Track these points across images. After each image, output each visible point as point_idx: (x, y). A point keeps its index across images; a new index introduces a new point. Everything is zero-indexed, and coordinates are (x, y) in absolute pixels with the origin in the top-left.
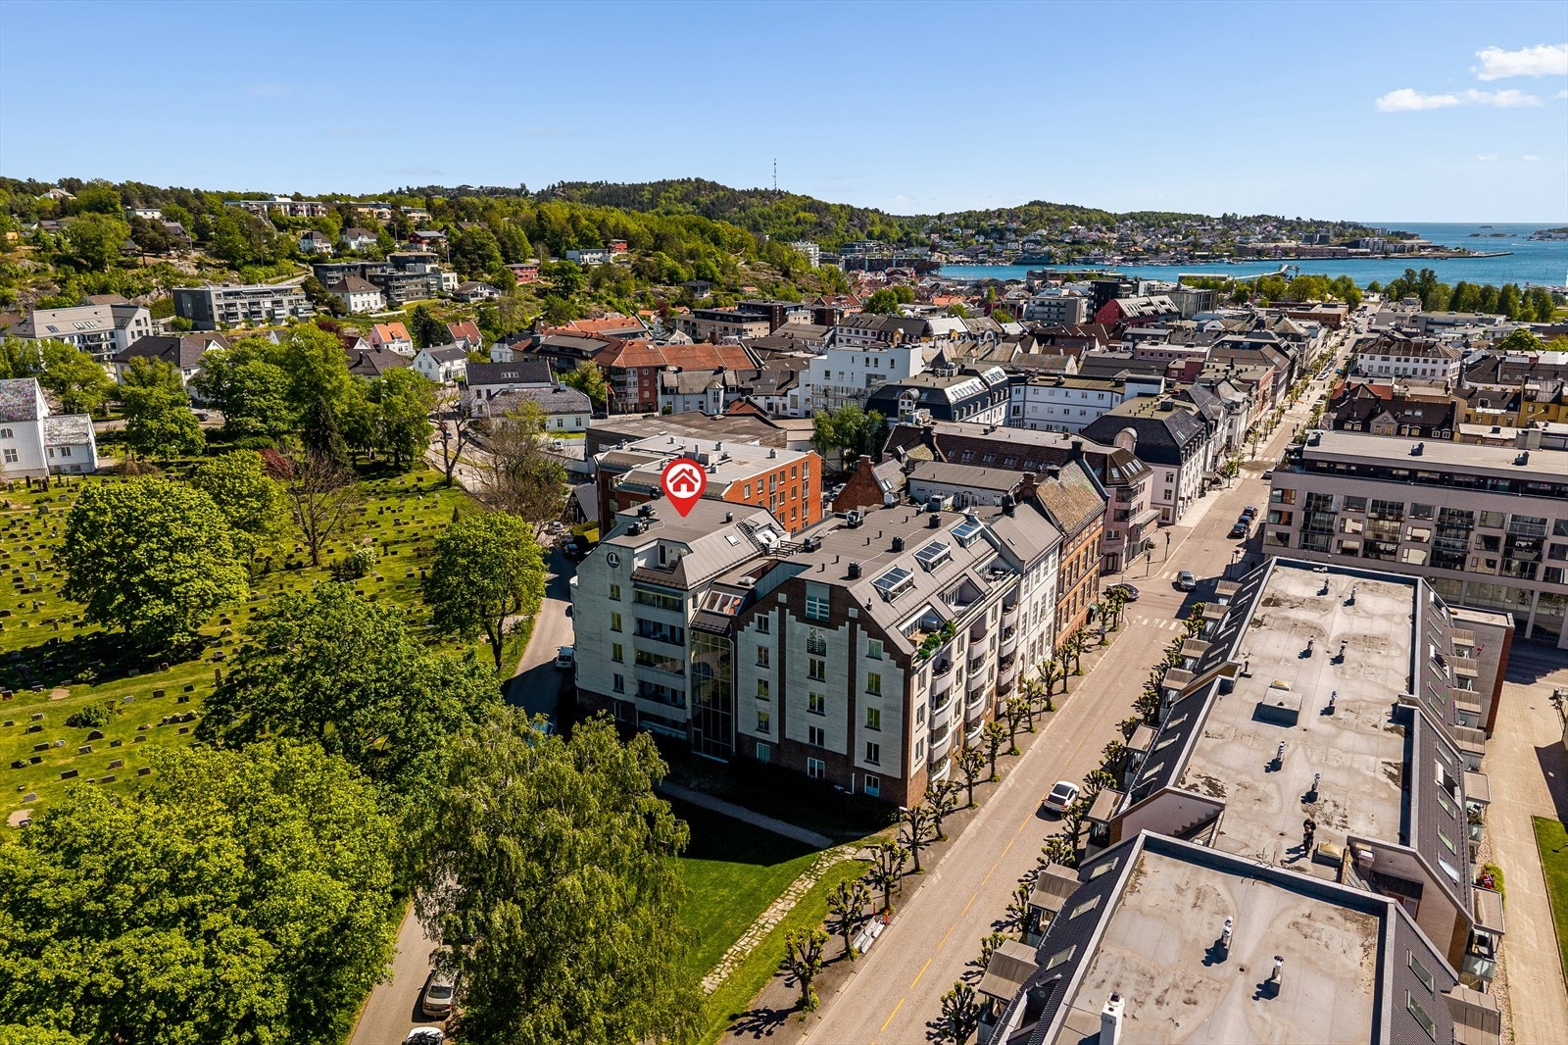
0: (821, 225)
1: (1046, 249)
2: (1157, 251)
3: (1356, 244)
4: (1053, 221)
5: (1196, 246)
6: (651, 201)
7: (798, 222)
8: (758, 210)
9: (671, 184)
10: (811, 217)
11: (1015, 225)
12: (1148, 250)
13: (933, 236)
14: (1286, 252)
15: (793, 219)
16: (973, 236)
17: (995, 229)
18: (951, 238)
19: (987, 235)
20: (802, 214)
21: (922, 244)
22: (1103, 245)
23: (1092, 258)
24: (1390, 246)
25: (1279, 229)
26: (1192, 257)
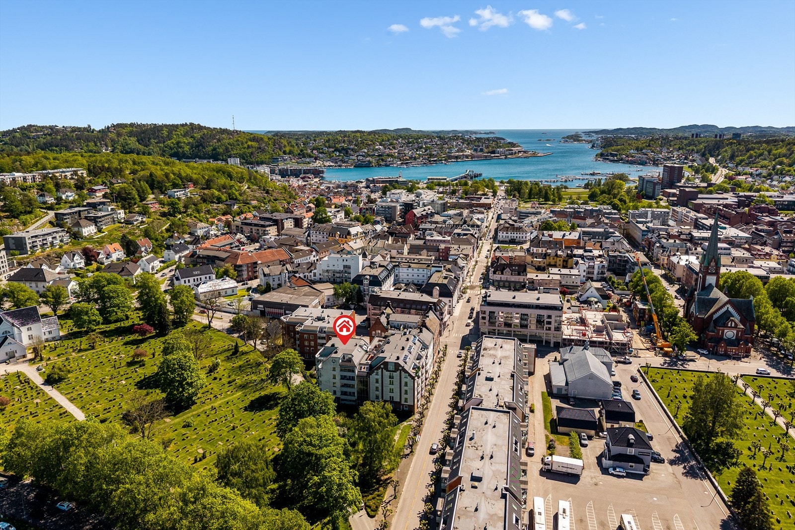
0: (260, 148)
1: (368, 159)
2: (415, 159)
3: (493, 152)
4: (369, 145)
5: (431, 155)
6: (168, 136)
7: (249, 147)
8: (227, 141)
9: (177, 126)
10: (254, 144)
11: (352, 147)
12: (411, 158)
13: (314, 152)
14: (467, 157)
15: (246, 146)
16: (333, 152)
17: (343, 149)
18: (322, 153)
19: (340, 152)
20: (250, 143)
21: (310, 156)
22: (392, 156)
23: (388, 163)
24: (507, 153)
25: (463, 144)
26: (430, 161)
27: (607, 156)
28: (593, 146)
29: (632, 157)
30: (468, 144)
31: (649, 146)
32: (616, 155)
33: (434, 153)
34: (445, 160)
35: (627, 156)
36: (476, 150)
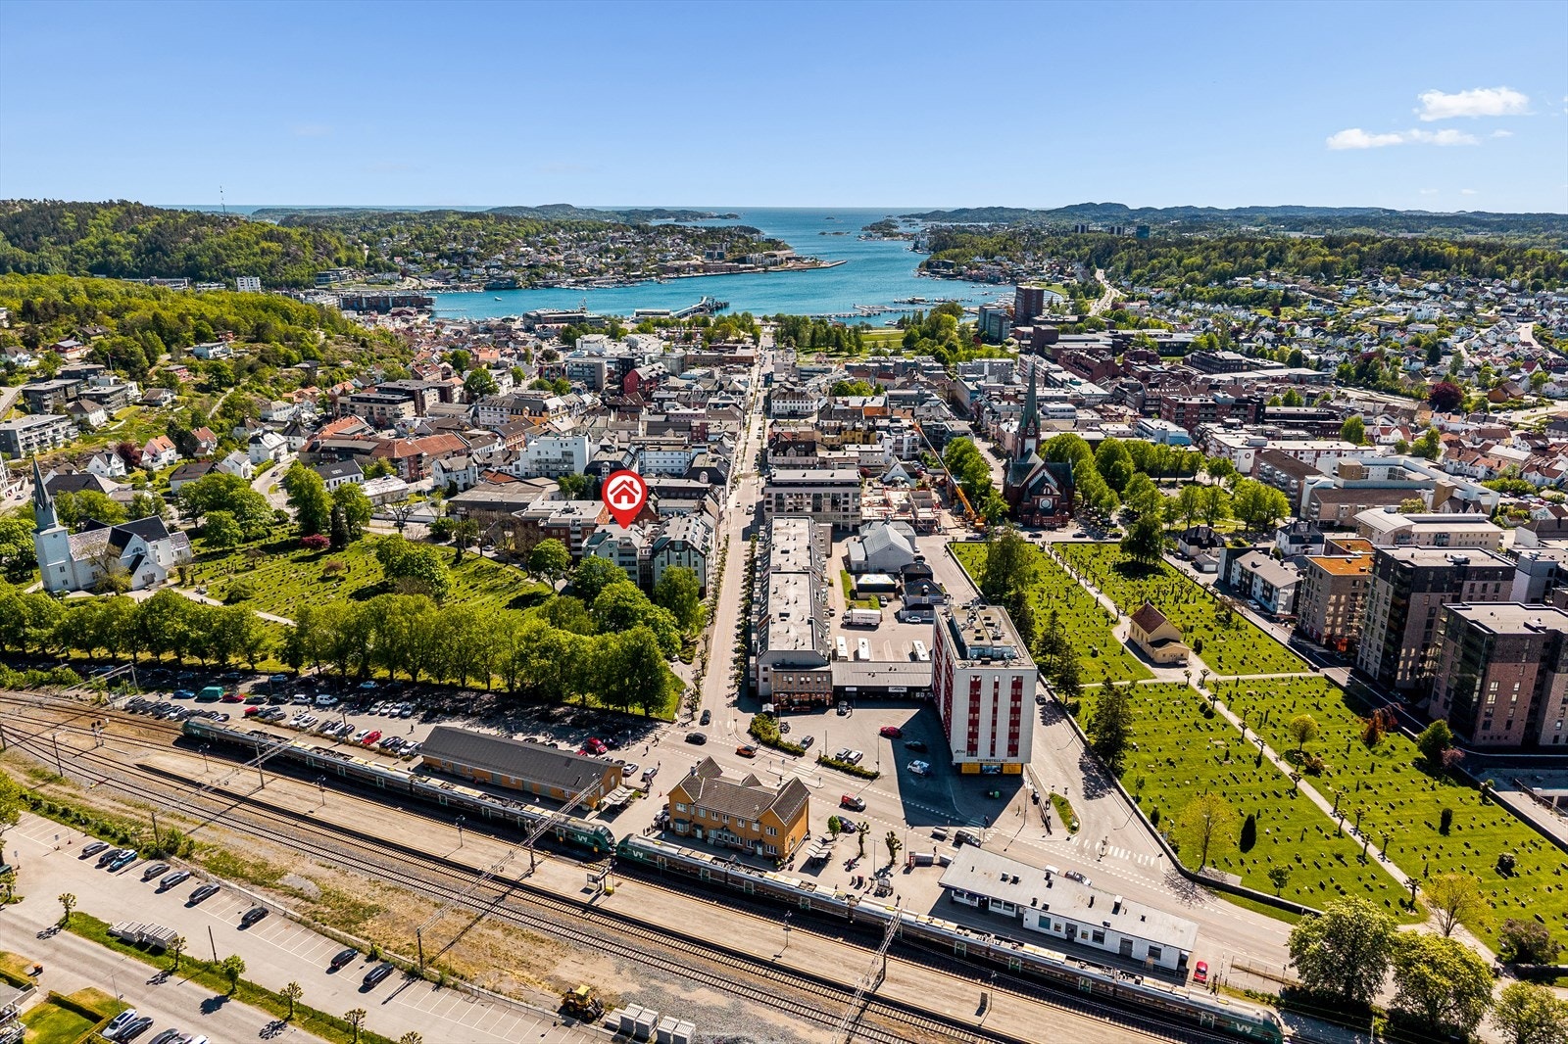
0: (288, 255)
1: (509, 273)
2: (600, 273)
3: (743, 260)
4: (507, 245)
5: (630, 266)
7: (263, 252)
8: (215, 240)
10: (274, 246)
11: (473, 249)
12: (592, 270)
13: (397, 259)
14: (696, 268)
15: (256, 249)
16: (436, 259)
17: (456, 254)
18: (414, 261)
19: (449, 258)
20: (264, 244)
21: (390, 270)
22: (555, 267)
23: (550, 282)
24: (768, 261)
25: (685, 242)
26: (629, 277)
27: (937, 267)
28: (916, 247)
29: (978, 268)
30: (694, 243)
31: (1005, 249)
32: (951, 266)
33: (635, 261)
34: (657, 275)
35: (970, 268)
36: (710, 256)
